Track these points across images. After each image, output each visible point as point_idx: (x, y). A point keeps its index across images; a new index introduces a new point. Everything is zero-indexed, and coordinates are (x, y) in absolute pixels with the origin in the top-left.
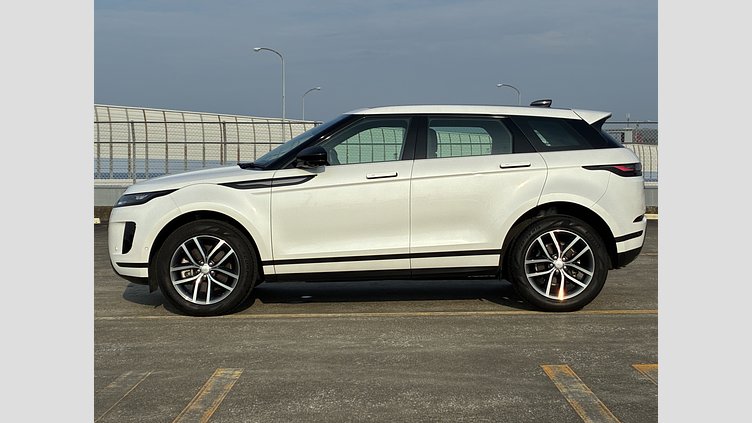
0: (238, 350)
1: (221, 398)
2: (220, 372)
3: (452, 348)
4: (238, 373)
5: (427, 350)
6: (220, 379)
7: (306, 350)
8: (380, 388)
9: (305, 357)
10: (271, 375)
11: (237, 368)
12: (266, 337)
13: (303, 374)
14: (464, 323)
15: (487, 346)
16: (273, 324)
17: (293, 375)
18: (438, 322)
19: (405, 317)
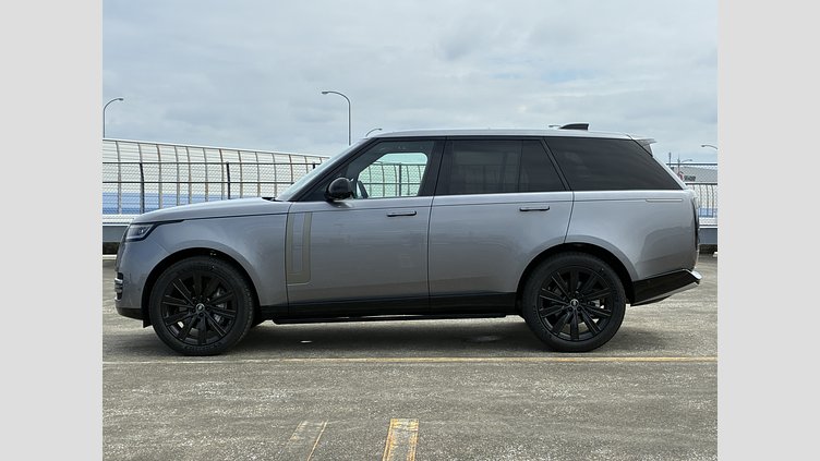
0: (401, 397)
1: (412, 454)
2: (396, 423)
3: (615, 399)
4: (414, 425)
5: (591, 401)
6: (400, 431)
7: (469, 399)
8: (568, 444)
9: (472, 407)
10: (449, 427)
11: (411, 418)
12: (420, 384)
13: (481, 427)
14: (612, 370)
15: (651, 397)
16: (420, 369)
17: (472, 427)
18: (585, 369)
19: (549, 362)
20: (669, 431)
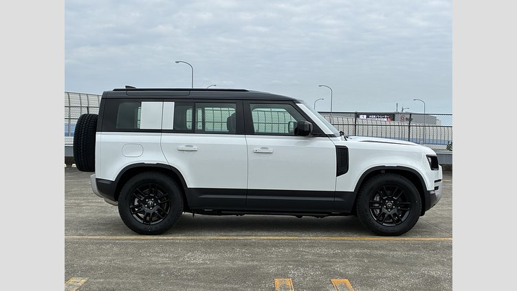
0: (93, 263)
3: (228, 264)
4: (84, 281)
5: (210, 266)
6: (71, 285)
7: (135, 265)
9: (131, 270)
10: (102, 283)
11: (85, 277)
12: (116, 254)
13: (123, 283)
14: (244, 245)
15: (250, 263)
16: (126, 244)
17: (117, 284)
18: (229, 244)
19: (211, 240)
20: (237, 286)
